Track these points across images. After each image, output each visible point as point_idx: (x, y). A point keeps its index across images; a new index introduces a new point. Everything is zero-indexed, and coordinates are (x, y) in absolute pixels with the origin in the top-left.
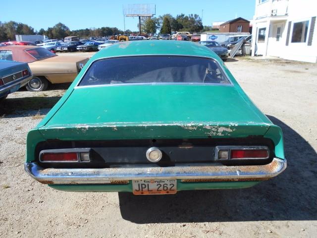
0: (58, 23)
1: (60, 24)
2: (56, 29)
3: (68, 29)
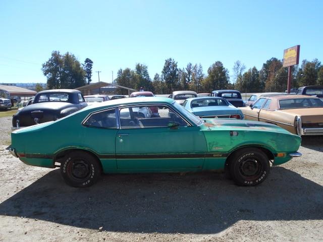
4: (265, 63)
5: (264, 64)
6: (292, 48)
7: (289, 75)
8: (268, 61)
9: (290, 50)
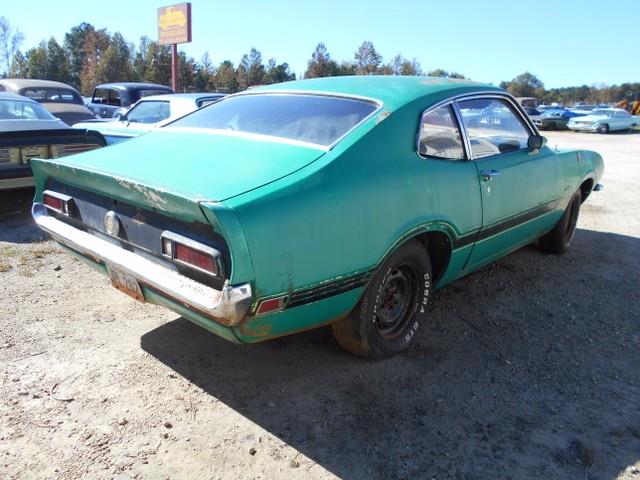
0: (523, 72)
1: (528, 76)
2: (516, 84)
3: (540, 85)
4: (70, 32)
5: (67, 35)
6: (176, 7)
7: (173, 63)
8: (74, 29)
9: (172, 11)
